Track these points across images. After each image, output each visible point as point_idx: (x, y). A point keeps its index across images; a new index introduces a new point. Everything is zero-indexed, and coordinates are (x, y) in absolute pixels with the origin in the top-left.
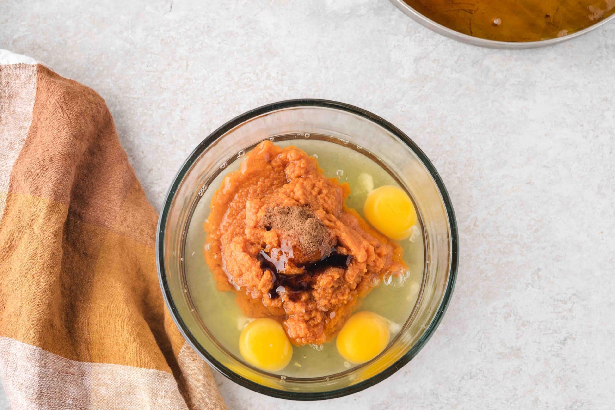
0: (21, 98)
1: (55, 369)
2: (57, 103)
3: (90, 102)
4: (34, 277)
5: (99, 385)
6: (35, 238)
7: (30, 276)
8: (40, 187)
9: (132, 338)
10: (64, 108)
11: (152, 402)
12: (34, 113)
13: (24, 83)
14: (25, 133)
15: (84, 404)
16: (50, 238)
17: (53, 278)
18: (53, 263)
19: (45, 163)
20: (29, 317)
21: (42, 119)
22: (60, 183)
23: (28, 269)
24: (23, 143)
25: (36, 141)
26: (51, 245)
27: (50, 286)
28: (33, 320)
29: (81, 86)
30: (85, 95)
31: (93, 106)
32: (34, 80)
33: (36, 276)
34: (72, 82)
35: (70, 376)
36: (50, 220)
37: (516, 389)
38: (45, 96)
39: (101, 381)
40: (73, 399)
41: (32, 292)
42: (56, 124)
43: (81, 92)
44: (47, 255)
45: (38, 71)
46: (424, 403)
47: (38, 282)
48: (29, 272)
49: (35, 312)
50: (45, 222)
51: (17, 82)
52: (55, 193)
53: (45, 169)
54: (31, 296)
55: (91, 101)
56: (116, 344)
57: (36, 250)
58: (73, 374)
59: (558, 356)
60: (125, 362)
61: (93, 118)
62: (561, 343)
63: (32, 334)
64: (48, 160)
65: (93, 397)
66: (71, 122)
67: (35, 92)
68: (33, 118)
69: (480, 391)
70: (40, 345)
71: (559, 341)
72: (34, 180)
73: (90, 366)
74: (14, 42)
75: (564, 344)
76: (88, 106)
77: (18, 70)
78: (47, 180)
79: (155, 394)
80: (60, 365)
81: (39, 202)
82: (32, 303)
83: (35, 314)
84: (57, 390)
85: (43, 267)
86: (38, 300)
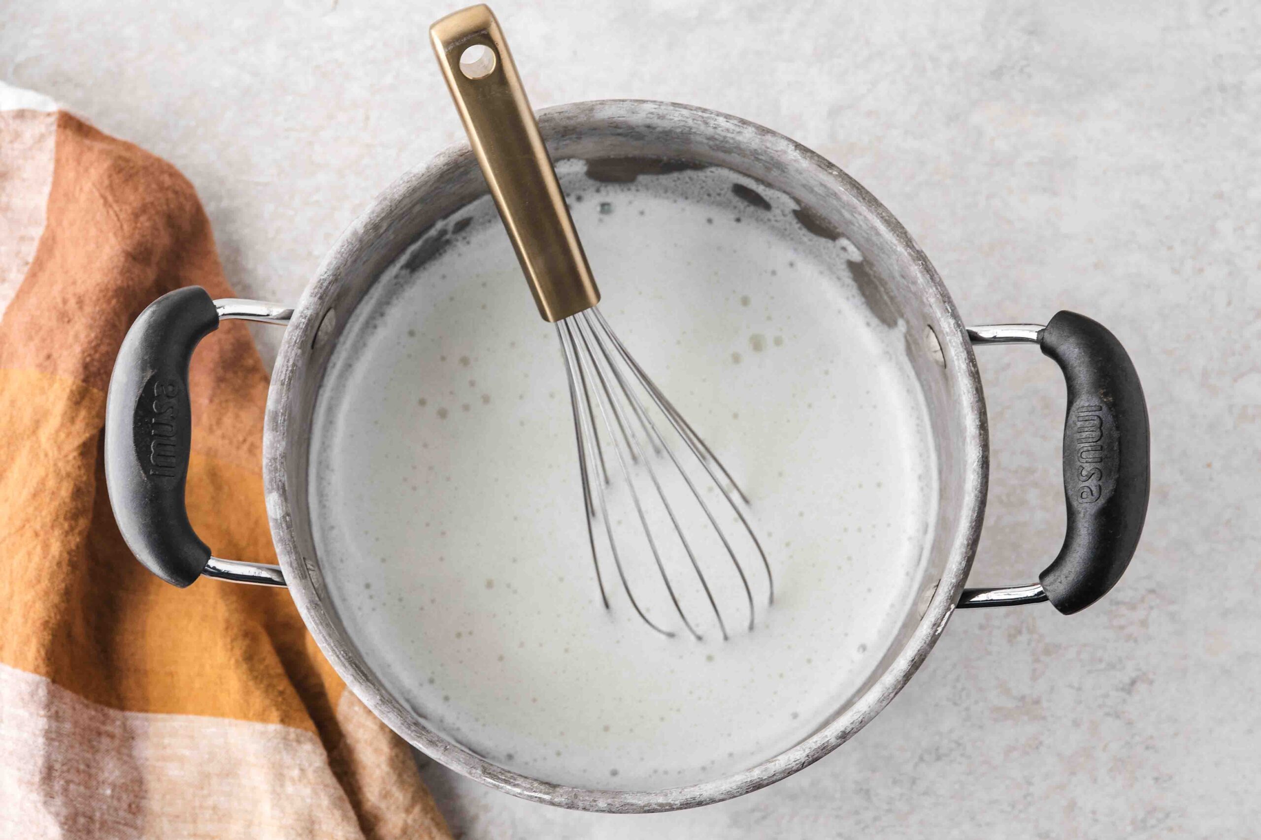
0: (24, 180)
1: (76, 724)
2: (94, 190)
3: (162, 188)
4: (37, 535)
5: (164, 759)
6: (42, 456)
7: (29, 533)
8: (55, 355)
9: (233, 661)
10: (110, 199)
11: (274, 792)
12: (50, 210)
13: (30, 149)
14: (30, 251)
15: (136, 796)
16: (71, 457)
17: (75, 540)
18: (77, 508)
19: (67, 308)
20: (25, 617)
21: (65, 223)
22: (96, 348)
23: (28, 520)
24: (26, 269)
25: (52, 266)
26: (75, 473)
27: (69, 553)
28: (34, 622)
29: (147, 156)
30: (152, 174)
31: (171, 195)
32: (51, 143)
33: (42, 533)
34: (129, 146)
35: (105, 740)
36: (73, 420)
37: (1030, 783)
38: (71, 175)
39: (169, 751)
40: (114, 787)
41: (33, 565)
42: (93, 232)
43: (145, 168)
44: (65, 491)
45: (59, 126)
46: (840, 808)
47: (46, 546)
48: (27, 526)
49: (39, 606)
50: (62, 425)
51: (16, 145)
52: (86, 366)
53: (66, 320)
54: (31, 574)
55: (166, 185)
56: (200, 675)
57: (43, 482)
58: (112, 736)
59: (1117, 716)
60: (217, 711)
61: (170, 220)
62: (1123, 689)
63: (33, 651)
64: (72, 303)
65: (153, 784)
66: (122, 227)
67: (51, 167)
68: (48, 219)
69: (957, 786)
70: (48, 674)
71: (1121, 686)
72: (43, 340)
73: (147, 720)
74: (18, 68)
75: (1129, 692)
76: (160, 195)
77: (18, 122)
78: (70, 339)
79: (279, 777)
80: (85, 716)
81: (51, 385)
82: (33, 587)
83: (40, 611)
84: (82, 767)
85: (57, 517)
86: (45, 583)
